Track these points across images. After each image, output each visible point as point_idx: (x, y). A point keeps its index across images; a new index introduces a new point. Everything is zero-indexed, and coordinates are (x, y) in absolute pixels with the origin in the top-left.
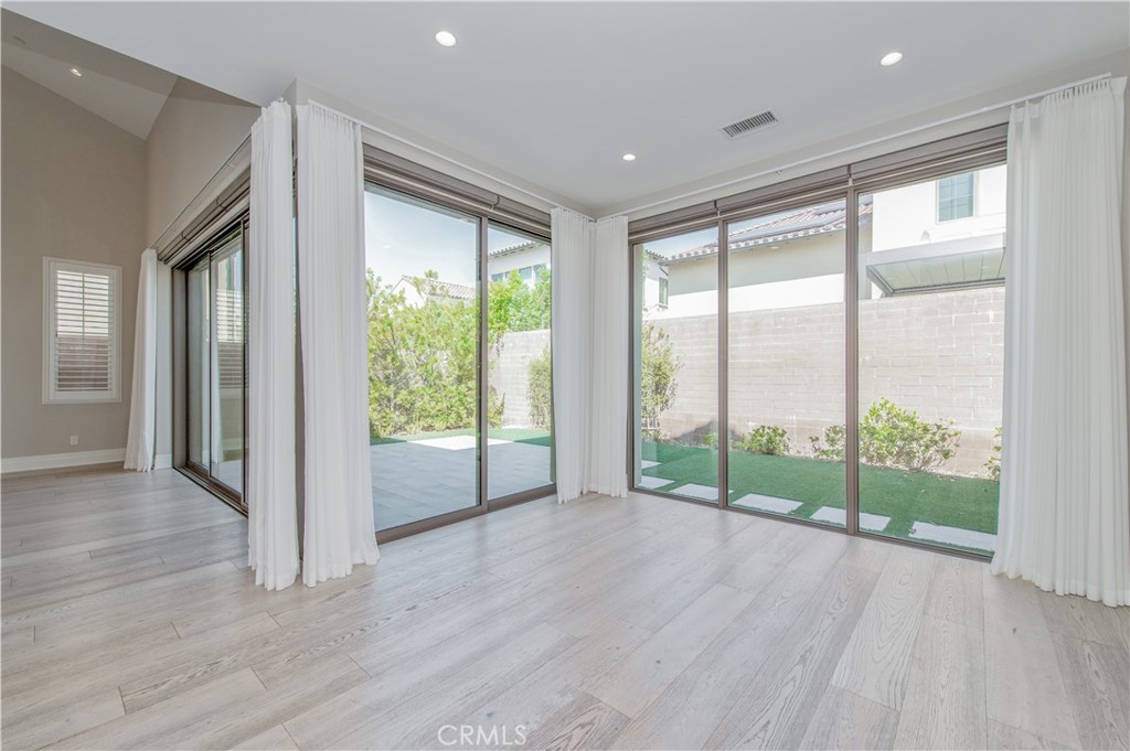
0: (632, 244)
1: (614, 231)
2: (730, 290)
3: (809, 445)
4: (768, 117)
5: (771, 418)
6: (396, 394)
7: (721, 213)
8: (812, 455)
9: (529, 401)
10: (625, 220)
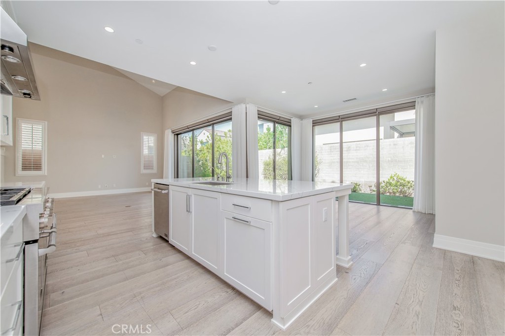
0: (313, 126)
1: (309, 123)
2: (343, 133)
3: (368, 189)
4: (355, 99)
5: (355, 180)
6: (221, 172)
7: (341, 119)
8: (369, 192)
9: (263, 176)
10: (312, 120)
